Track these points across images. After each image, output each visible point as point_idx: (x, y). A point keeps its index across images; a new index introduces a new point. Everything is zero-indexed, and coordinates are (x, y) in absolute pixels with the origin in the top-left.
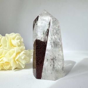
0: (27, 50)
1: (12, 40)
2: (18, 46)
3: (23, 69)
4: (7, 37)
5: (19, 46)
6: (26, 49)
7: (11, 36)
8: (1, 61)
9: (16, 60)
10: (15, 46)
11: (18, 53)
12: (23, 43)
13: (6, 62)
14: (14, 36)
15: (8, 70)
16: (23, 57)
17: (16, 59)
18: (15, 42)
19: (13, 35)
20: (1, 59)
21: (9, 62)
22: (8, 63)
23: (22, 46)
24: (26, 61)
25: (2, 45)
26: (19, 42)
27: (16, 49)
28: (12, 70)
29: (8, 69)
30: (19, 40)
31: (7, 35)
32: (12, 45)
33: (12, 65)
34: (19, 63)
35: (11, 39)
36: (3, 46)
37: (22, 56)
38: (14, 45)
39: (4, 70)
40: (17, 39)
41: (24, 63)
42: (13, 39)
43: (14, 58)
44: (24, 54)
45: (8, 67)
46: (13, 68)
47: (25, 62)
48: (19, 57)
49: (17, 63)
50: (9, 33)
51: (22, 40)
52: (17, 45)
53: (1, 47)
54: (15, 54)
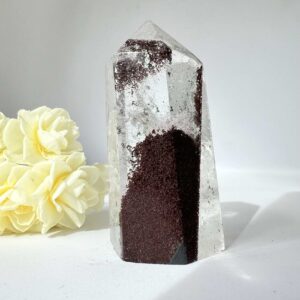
0: (93, 167)
1: (40, 131)
2: (59, 153)
3: (77, 229)
4: (23, 120)
5: (65, 151)
6: (88, 162)
7: (37, 117)
8: (4, 201)
9: (56, 200)
10: (52, 153)
11: (62, 176)
12: (78, 140)
13: (20, 207)
14: (46, 119)
15: (27, 232)
16: (78, 191)
17: (54, 197)
18: (51, 138)
19: (44, 113)
20: (3, 197)
21: (32, 208)
22: (26, 210)
23: (75, 153)
24: (88, 203)
25: (5, 148)
26: (66, 136)
27: (54, 162)
28: (40, 233)
29: (27, 229)
30: (64, 132)
31: (22, 112)
32: (41, 150)
33: (40, 218)
34: (63, 211)
35: (37, 128)
36: (8, 152)
37: (75, 185)
38: (48, 148)
39: (13, 233)
40: (58, 129)
41: (81, 211)
42: (46, 127)
43: (48, 193)
44: (81, 178)
45: (28, 223)
46: (45, 228)
47: (86, 207)
48: (66, 190)
49: (59, 208)
50: (30, 108)
51: (75, 131)
52: (57, 150)
53: (4, 156)
54: (50, 180)
